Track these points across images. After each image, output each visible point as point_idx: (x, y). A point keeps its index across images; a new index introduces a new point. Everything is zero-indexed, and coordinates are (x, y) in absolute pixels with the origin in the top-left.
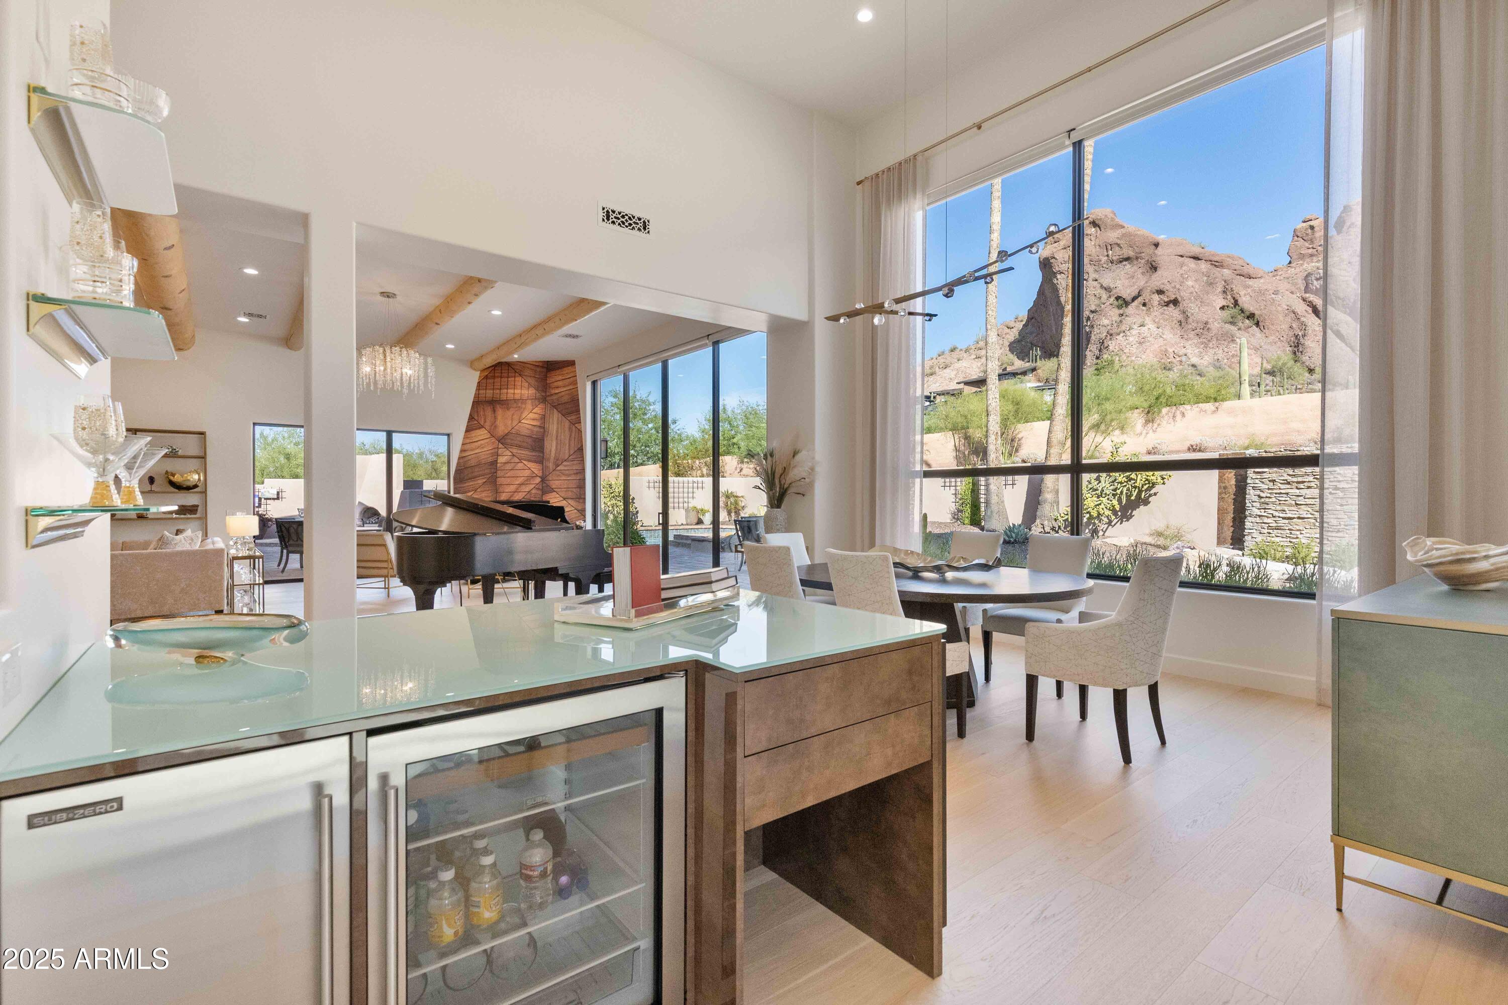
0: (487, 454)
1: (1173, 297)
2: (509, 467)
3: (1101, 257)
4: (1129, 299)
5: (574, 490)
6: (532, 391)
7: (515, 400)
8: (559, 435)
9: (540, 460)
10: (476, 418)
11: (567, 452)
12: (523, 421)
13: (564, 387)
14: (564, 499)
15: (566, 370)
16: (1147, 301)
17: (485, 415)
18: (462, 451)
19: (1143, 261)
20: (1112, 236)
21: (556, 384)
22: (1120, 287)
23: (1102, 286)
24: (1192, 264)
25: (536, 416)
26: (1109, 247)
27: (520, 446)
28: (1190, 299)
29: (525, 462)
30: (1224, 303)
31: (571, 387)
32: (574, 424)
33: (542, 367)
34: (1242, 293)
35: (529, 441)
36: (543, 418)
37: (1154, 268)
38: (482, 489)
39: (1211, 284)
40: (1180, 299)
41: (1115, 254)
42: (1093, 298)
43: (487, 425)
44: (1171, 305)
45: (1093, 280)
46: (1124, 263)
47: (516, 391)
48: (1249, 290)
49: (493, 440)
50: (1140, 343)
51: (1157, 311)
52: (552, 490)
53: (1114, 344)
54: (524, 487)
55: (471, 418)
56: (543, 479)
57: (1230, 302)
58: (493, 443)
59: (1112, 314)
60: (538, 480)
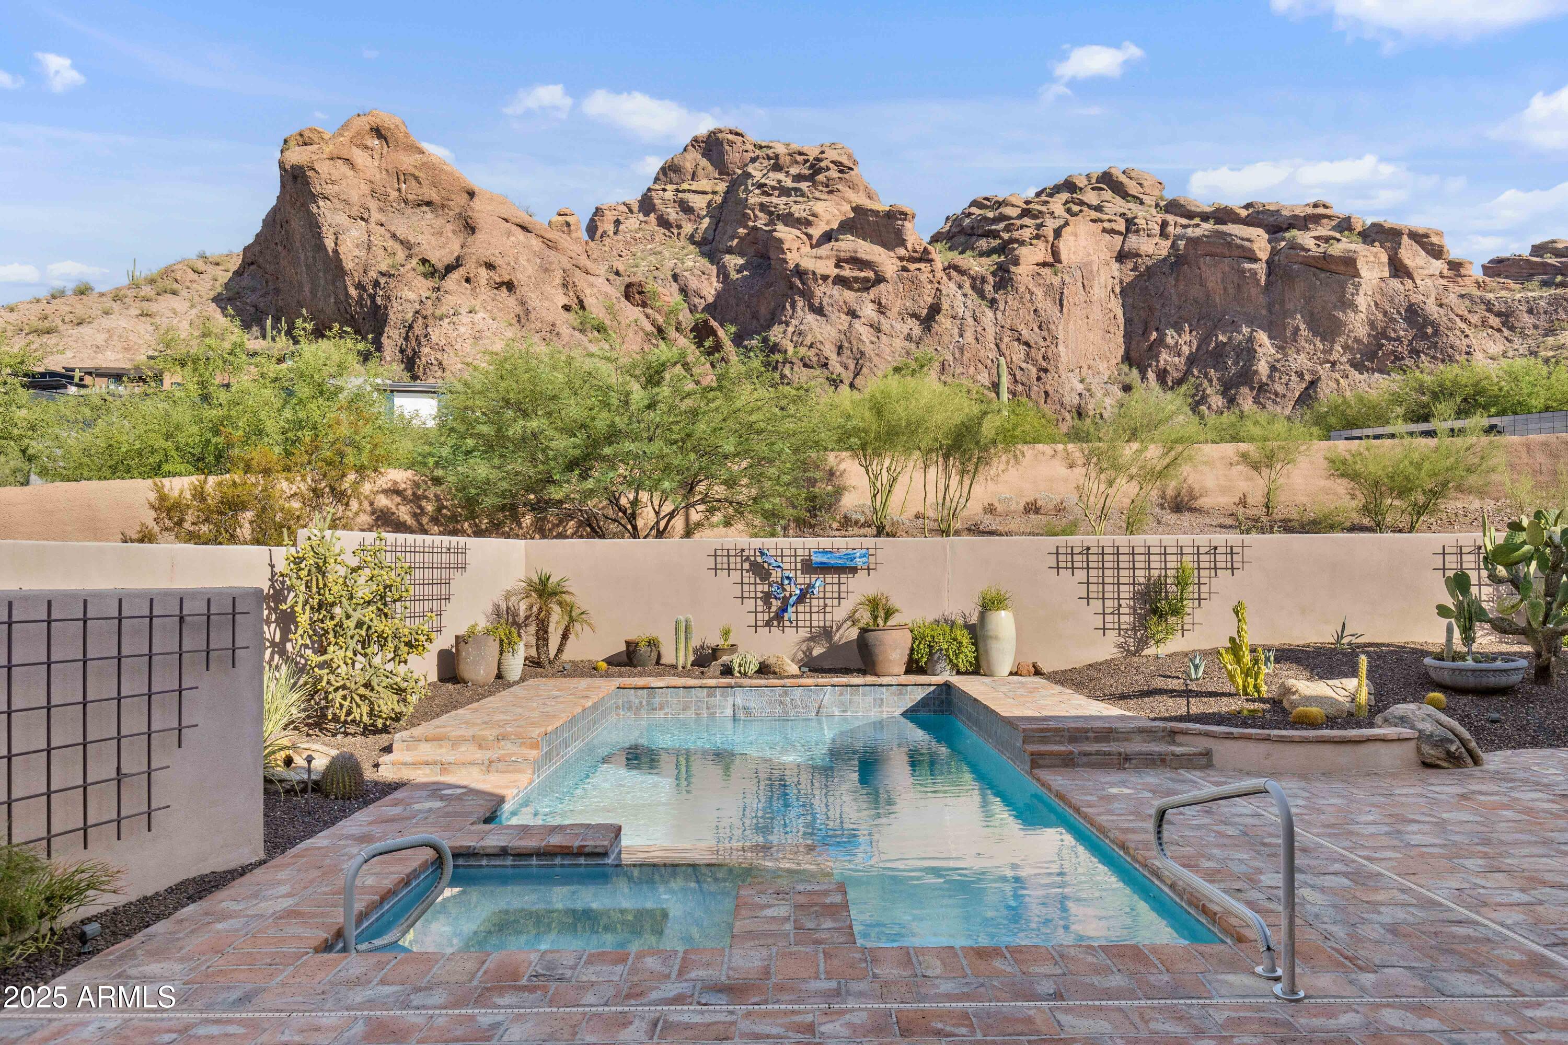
1: (506, 278)
3: (389, 190)
4: (440, 266)
16: (472, 275)
19: (451, 213)
20: (408, 161)
22: (425, 246)
23: (394, 236)
24: (520, 235)
26: (402, 178)
28: (528, 285)
30: (565, 301)
34: (588, 291)
37: (470, 228)
39: (546, 270)
40: (516, 283)
41: (412, 191)
42: (382, 252)
44: (504, 289)
45: (377, 224)
46: (425, 208)
48: (595, 290)
50: (475, 338)
51: (485, 293)
53: (437, 333)
57: (573, 303)
59: (419, 285)
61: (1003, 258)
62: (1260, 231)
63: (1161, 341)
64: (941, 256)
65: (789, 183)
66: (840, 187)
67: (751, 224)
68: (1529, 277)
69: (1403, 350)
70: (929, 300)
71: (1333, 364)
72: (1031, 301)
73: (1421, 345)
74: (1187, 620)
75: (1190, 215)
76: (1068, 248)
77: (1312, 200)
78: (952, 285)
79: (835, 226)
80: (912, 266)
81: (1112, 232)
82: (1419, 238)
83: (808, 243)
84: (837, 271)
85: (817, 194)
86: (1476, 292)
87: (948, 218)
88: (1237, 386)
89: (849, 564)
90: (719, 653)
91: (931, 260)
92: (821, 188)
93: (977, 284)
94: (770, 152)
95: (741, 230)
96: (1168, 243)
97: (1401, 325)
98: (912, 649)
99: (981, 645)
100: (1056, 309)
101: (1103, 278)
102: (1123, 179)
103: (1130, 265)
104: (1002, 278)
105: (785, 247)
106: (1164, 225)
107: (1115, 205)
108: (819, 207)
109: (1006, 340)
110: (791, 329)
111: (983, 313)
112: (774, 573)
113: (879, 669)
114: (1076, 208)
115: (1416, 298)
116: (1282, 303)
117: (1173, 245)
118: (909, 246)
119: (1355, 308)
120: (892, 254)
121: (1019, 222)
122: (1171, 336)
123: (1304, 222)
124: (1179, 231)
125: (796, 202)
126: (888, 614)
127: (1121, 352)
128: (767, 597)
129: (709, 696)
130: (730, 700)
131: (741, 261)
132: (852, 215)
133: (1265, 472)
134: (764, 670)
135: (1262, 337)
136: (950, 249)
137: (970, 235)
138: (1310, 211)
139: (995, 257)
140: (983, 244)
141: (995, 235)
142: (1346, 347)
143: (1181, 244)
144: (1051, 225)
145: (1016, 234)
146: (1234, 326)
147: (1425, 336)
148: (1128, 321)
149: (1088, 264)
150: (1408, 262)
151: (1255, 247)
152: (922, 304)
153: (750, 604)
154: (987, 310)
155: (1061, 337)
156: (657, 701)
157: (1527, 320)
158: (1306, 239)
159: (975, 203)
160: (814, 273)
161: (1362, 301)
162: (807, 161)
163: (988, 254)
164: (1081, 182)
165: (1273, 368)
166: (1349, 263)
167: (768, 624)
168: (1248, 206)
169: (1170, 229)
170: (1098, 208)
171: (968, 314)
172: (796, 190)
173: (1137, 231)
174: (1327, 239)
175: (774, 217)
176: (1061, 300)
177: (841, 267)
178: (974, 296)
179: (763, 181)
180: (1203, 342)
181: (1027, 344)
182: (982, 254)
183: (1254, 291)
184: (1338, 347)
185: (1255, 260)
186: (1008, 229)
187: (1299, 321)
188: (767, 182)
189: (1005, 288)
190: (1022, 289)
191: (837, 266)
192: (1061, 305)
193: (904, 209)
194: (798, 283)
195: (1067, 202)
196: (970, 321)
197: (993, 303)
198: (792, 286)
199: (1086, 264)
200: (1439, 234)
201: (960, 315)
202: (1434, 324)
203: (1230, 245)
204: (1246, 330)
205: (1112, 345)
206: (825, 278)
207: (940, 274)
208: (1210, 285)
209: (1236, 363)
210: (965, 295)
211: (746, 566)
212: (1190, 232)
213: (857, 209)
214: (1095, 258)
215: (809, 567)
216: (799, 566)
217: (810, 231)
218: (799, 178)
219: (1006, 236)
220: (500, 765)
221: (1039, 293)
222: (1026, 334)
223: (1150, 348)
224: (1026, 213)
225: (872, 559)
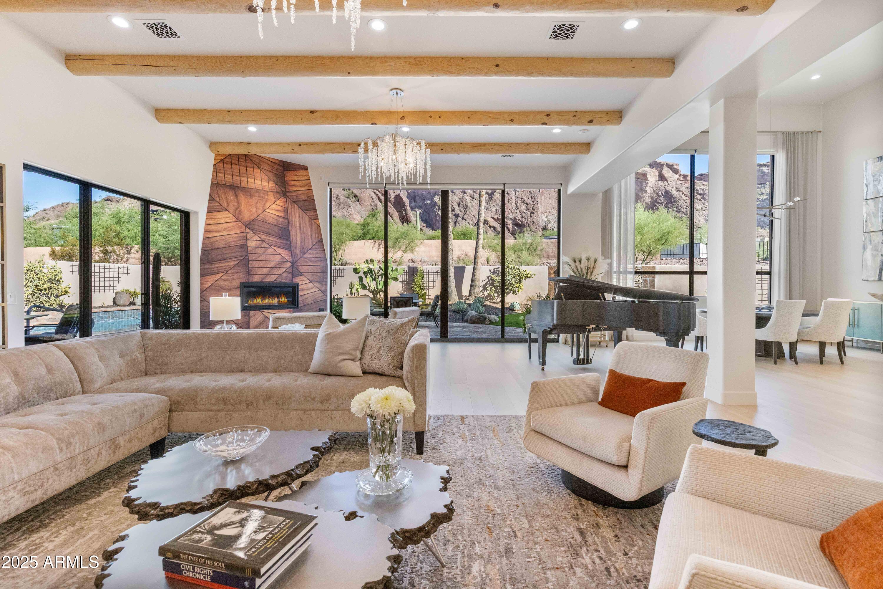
0: (235, 237)
2: (260, 251)
5: (318, 274)
6: (272, 185)
7: (258, 191)
8: (302, 228)
9: (289, 248)
10: (217, 199)
11: (310, 242)
12: (267, 210)
13: (301, 186)
14: (311, 282)
15: (301, 173)
17: (226, 198)
18: (206, 231)
21: (293, 183)
25: (279, 208)
27: (268, 233)
29: (275, 248)
31: (306, 188)
32: (313, 220)
33: (279, 165)
35: (276, 229)
36: (286, 210)
38: (234, 271)
43: (231, 208)
47: (256, 182)
49: (240, 224)
52: (301, 274)
54: (275, 270)
55: (211, 199)
56: (293, 264)
58: (240, 228)
60: (289, 265)
73: (670, 205)
82: (670, 166)
109: (519, 202)
115: (668, 188)
147: (671, 202)
150: (666, 175)
155: (539, 201)
161: (648, 189)
166: (644, 174)
181: (527, 204)
200: (677, 165)
202: (674, 198)
222: (526, 200)
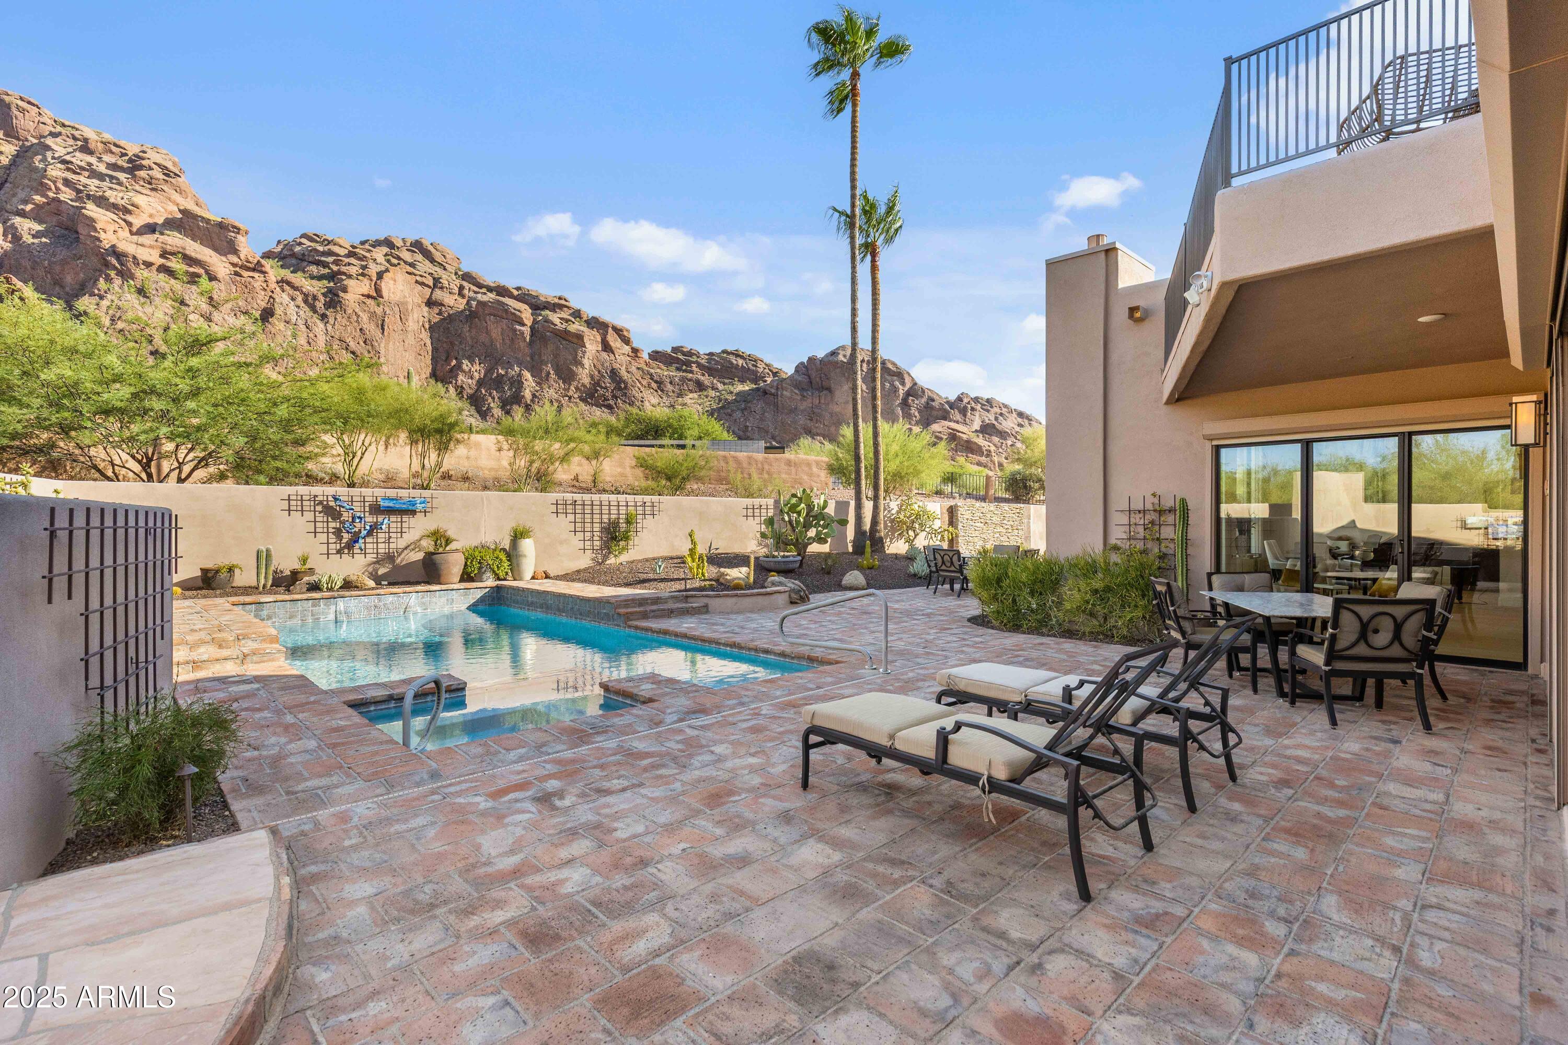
61: (332, 284)
62: (526, 307)
63: (459, 367)
64: (274, 271)
65: (102, 168)
66: (165, 188)
67: (51, 194)
68: (670, 364)
69: (609, 395)
70: (263, 304)
71: (570, 398)
72: (357, 321)
73: (619, 393)
74: (631, 543)
75: (480, 286)
76: (387, 286)
77: (558, 294)
78: (284, 295)
79: (160, 221)
80: (246, 274)
81: (422, 284)
82: (618, 331)
83: (127, 229)
84: (162, 261)
85: (137, 188)
86: (646, 368)
87: (279, 242)
88: (512, 404)
89: (411, 508)
90: (299, 576)
91: (264, 273)
92: (142, 183)
93: (309, 301)
94: (77, 134)
95: (37, 198)
96: (465, 301)
97: (608, 380)
98: (466, 564)
99: (514, 561)
100: (379, 332)
101: (416, 316)
102: (431, 248)
103: (436, 310)
104: (331, 300)
105: (98, 226)
106: (461, 288)
107: (425, 266)
108: (140, 200)
109: (335, 347)
110: (105, 303)
111: (315, 324)
112: (345, 514)
113: (442, 580)
114: (395, 261)
115: (616, 366)
116: (540, 355)
117: (468, 303)
118: (242, 256)
119: (582, 365)
120: (224, 259)
121: (347, 260)
122: (466, 365)
123: (555, 307)
124: (472, 294)
125: (111, 188)
126: (448, 541)
127: (429, 370)
128: (338, 533)
129: (313, 606)
130: (333, 608)
131: (37, 227)
132: (180, 216)
133: (594, 462)
134: (348, 585)
135: (527, 375)
136: (282, 267)
137: (302, 260)
138: (557, 301)
139: (325, 282)
140: (313, 269)
141: (325, 265)
142: (577, 388)
143: (474, 303)
144: (373, 269)
145: (344, 269)
146: (509, 365)
147: (620, 389)
148: (435, 350)
149: (406, 303)
150: (612, 344)
151: (523, 316)
152: (256, 306)
153: (322, 537)
154: (318, 322)
155: (382, 352)
156: (265, 613)
157: (669, 387)
158: (555, 317)
159: (304, 236)
160: (134, 258)
161: (586, 362)
162: (126, 155)
163: (320, 278)
164: (399, 243)
165: (534, 396)
166: (579, 337)
167: (339, 552)
168: (518, 289)
169: (466, 292)
170: (412, 265)
171: (300, 322)
172: (111, 177)
173: (442, 288)
174: (567, 321)
175: (83, 195)
176: (383, 325)
177: (167, 258)
178: (307, 309)
179: (68, 158)
180: (489, 371)
181: (353, 353)
182: (312, 277)
183: (522, 344)
184: (572, 388)
185: (523, 325)
186: (336, 262)
187: (549, 368)
188: (74, 160)
189: (335, 307)
190: (349, 311)
191: (162, 256)
192: (383, 329)
193: (237, 224)
194: (114, 261)
195: (386, 255)
196: (303, 328)
197: (323, 317)
198: (107, 265)
199: (402, 303)
200: (628, 331)
201: (294, 321)
202: (624, 382)
203: (507, 311)
204: (517, 369)
205: (423, 364)
206: (148, 265)
207: (273, 285)
208: (494, 335)
209: (510, 389)
210: (298, 307)
211: (319, 508)
212: (479, 296)
213: (184, 212)
214: (410, 300)
215: (376, 509)
216: (367, 509)
217: (129, 218)
218: (114, 167)
219: (335, 268)
220: (255, 658)
221: (364, 317)
222: (352, 345)
223: (451, 370)
224: (351, 254)
225: (429, 505)
